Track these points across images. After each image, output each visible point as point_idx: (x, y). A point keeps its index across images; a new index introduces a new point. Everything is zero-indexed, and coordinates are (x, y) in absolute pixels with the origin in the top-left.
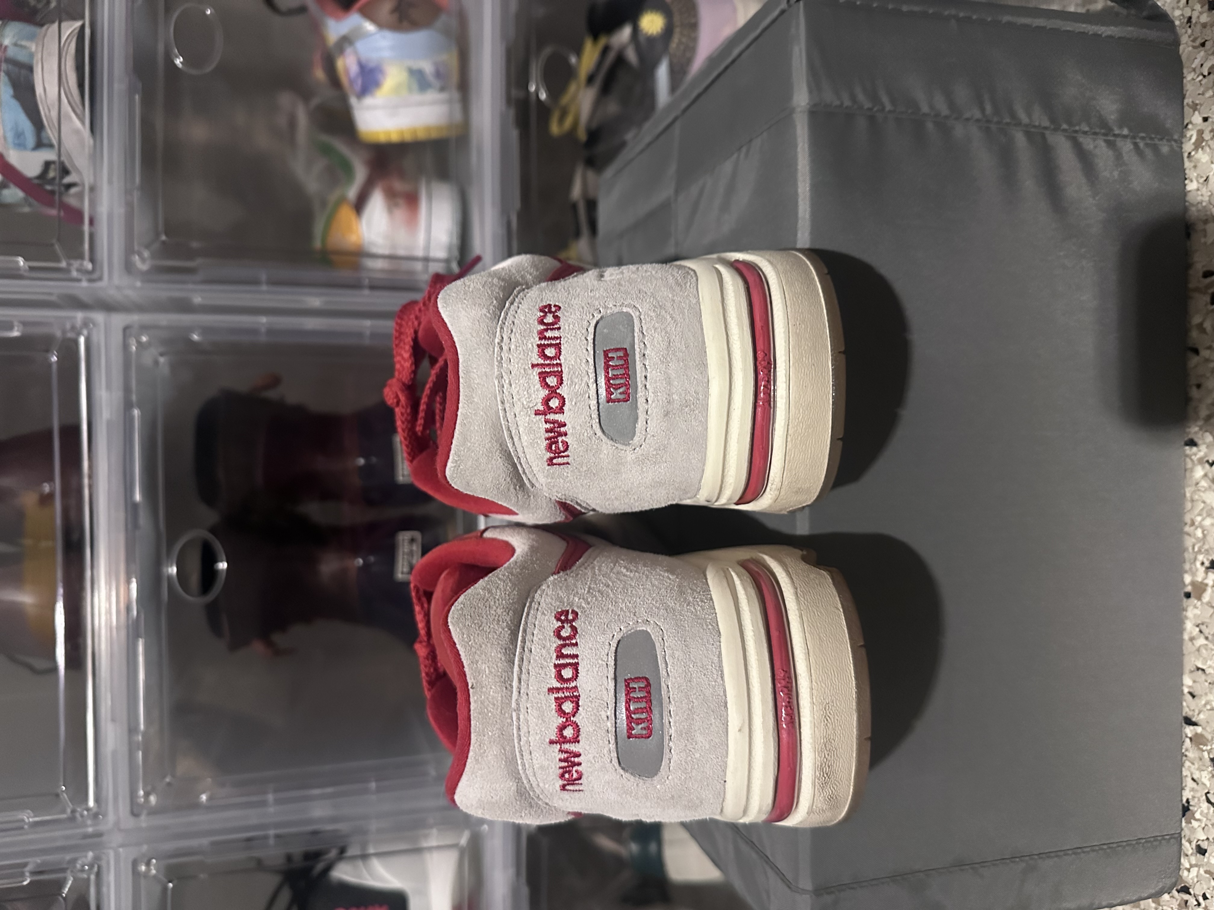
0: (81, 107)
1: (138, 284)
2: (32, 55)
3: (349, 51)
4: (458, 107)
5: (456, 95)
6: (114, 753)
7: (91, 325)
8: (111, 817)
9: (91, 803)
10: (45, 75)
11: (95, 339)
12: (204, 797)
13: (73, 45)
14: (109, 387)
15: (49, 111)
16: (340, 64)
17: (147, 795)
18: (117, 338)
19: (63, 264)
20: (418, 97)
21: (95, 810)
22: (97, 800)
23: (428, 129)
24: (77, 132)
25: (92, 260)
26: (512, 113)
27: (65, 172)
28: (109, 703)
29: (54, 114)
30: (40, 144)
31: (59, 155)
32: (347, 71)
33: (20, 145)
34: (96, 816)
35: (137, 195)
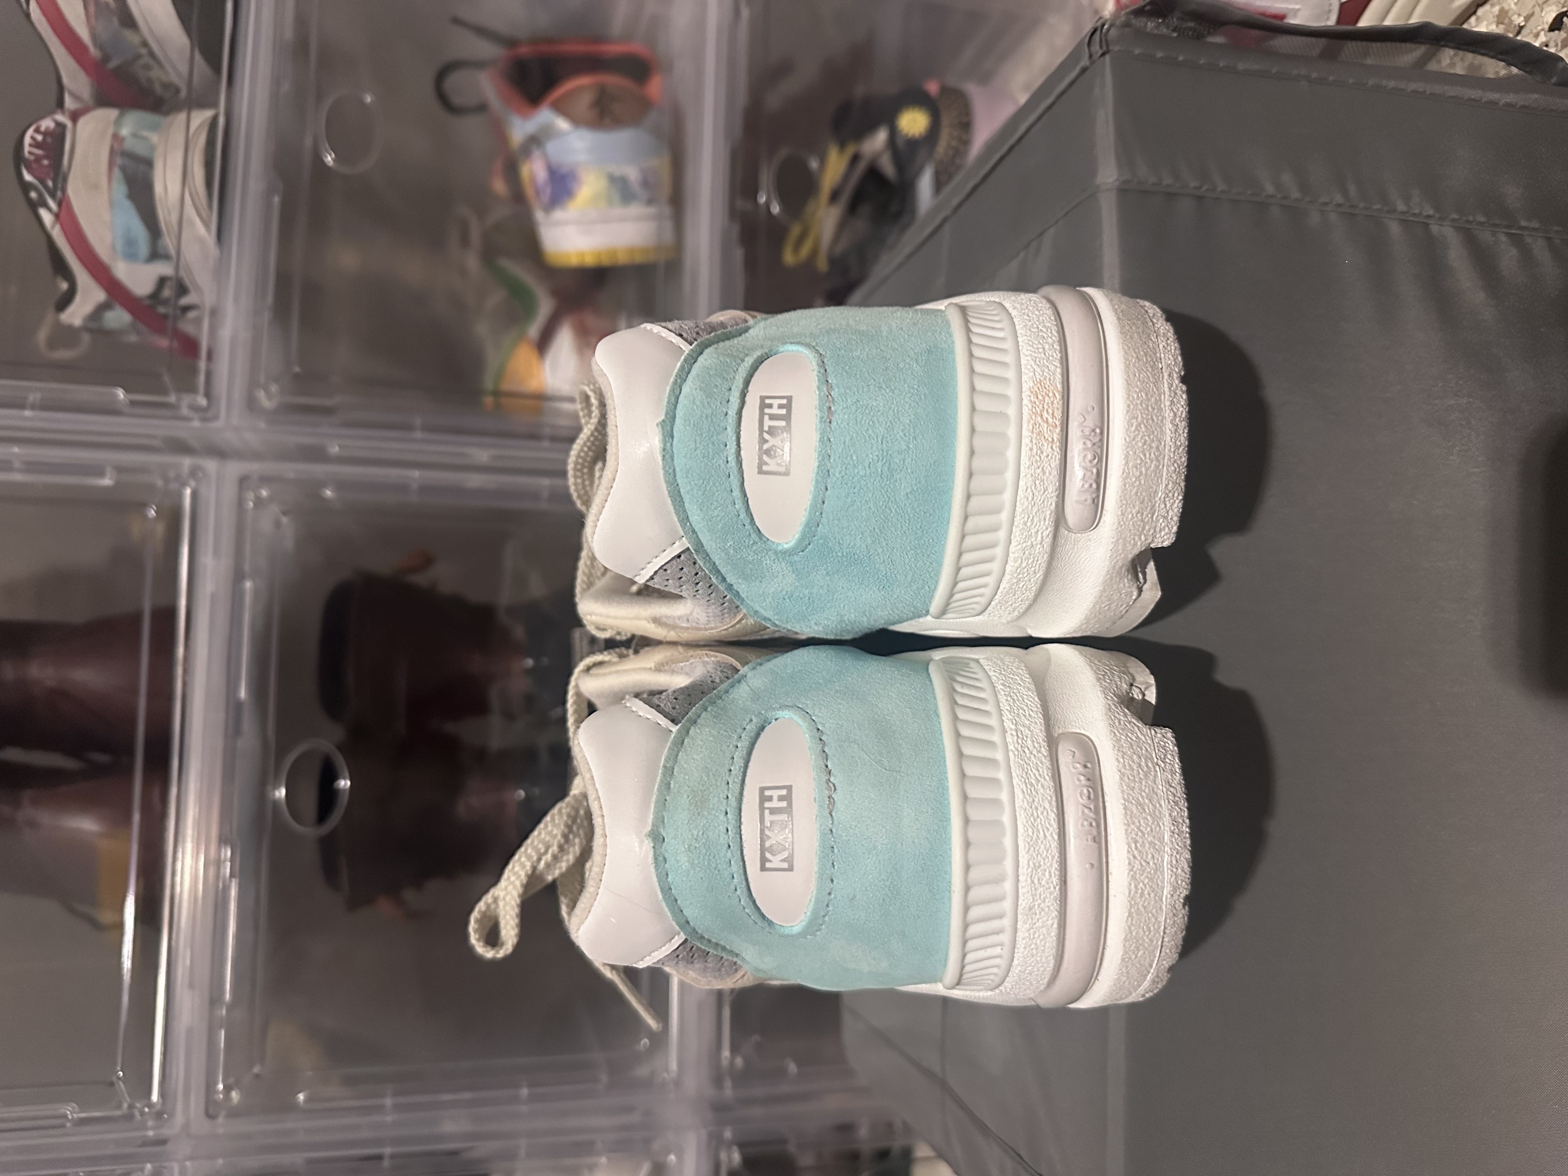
0: (207, 212)
1: (262, 425)
2: (153, 148)
3: (537, 154)
4: (668, 225)
5: (667, 210)
6: (190, 1032)
7: (201, 474)
8: (179, 1119)
9: (155, 1097)
10: (166, 171)
11: (203, 492)
12: (301, 1097)
13: (203, 138)
14: (216, 553)
15: (168, 214)
16: (525, 171)
17: (228, 1089)
18: (230, 492)
19: (172, 398)
20: (619, 211)
21: (159, 1107)
22: (162, 1094)
23: (632, 251)
24: (201, 241)
25: (208, 395)
26: (736, 229)
27: (182, 289)
28: (188, 962)
29: (174, 218)
30: (156, 254)
31: (177, 268)
32: (533, 179)
33: (130, 255)
34: (159, 1115)
35: (267, 316)
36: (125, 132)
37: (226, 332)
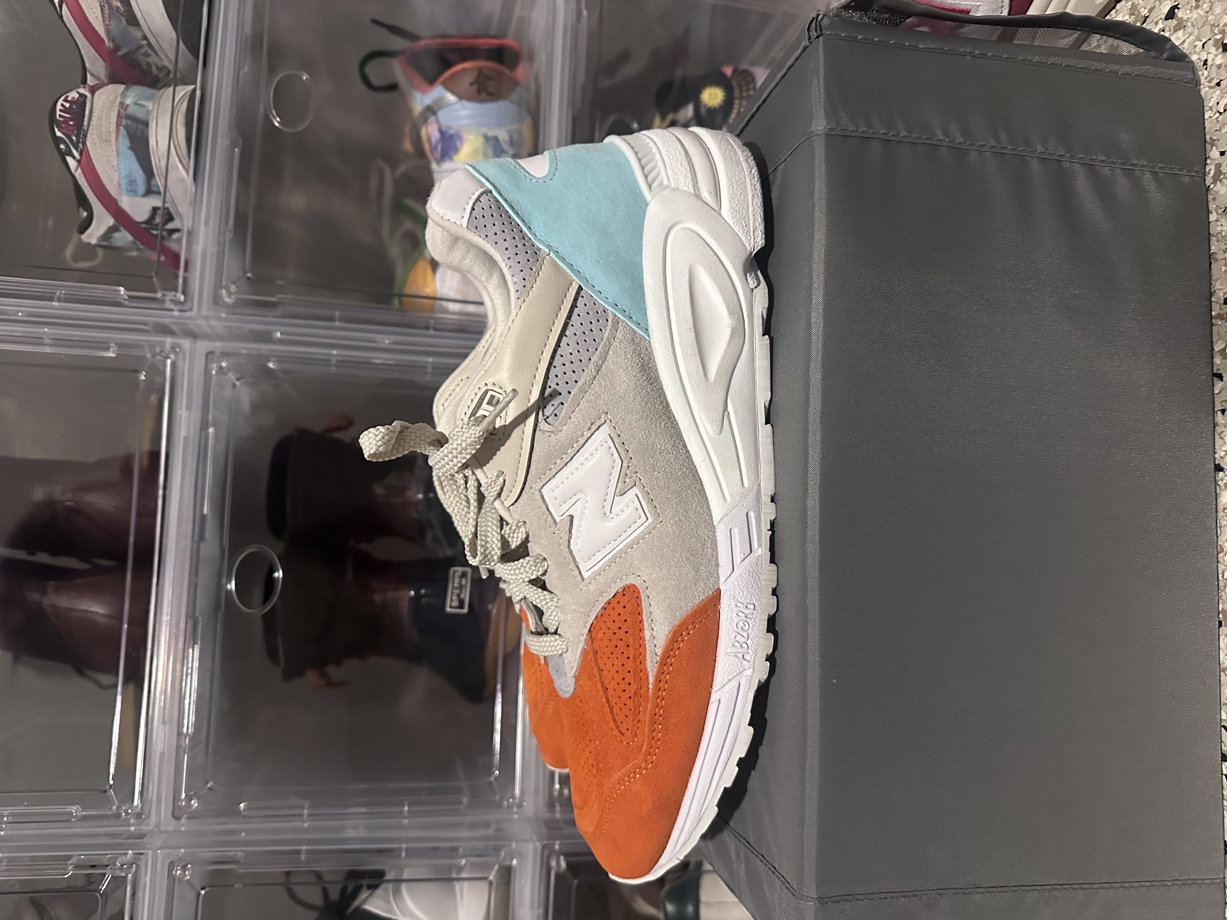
0: (187, 159)
1: (224, 315)
2: (149, 113)
3: (432, 119)
7: (178, 350)
8: (153, 820)
9: (136, 802)
10: (158, 129)
11: (180, 363)
12: (242, 806)
13: (185, 105)
14: (189, 408)
15: (159, 161)
16: (424, 132)
17: (189, 798)
18: (200, 362)
19: (159, 295)
21: (139, 809)
22: (141, 800)
24: (182, 180)
25: (184, 293)
27: (170, 218)
28: (163, 704)
29: (163, 164)
30: (149, 191)
31: (164, 202)
32: (429, 139)
33: (132, 192)
34: (139, 816)
35: (229, 236)
36: (128, 101)
37: (199, 248)
